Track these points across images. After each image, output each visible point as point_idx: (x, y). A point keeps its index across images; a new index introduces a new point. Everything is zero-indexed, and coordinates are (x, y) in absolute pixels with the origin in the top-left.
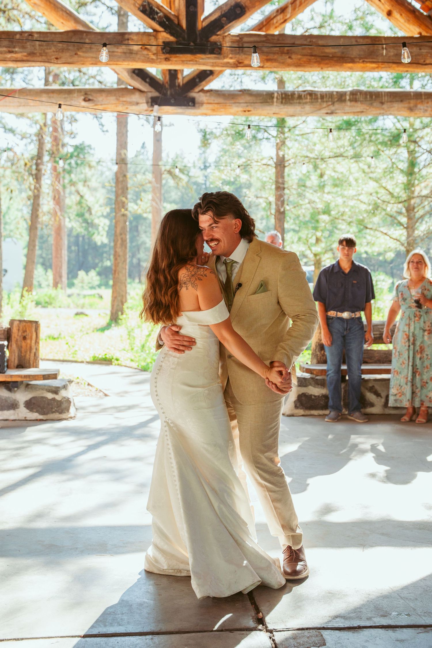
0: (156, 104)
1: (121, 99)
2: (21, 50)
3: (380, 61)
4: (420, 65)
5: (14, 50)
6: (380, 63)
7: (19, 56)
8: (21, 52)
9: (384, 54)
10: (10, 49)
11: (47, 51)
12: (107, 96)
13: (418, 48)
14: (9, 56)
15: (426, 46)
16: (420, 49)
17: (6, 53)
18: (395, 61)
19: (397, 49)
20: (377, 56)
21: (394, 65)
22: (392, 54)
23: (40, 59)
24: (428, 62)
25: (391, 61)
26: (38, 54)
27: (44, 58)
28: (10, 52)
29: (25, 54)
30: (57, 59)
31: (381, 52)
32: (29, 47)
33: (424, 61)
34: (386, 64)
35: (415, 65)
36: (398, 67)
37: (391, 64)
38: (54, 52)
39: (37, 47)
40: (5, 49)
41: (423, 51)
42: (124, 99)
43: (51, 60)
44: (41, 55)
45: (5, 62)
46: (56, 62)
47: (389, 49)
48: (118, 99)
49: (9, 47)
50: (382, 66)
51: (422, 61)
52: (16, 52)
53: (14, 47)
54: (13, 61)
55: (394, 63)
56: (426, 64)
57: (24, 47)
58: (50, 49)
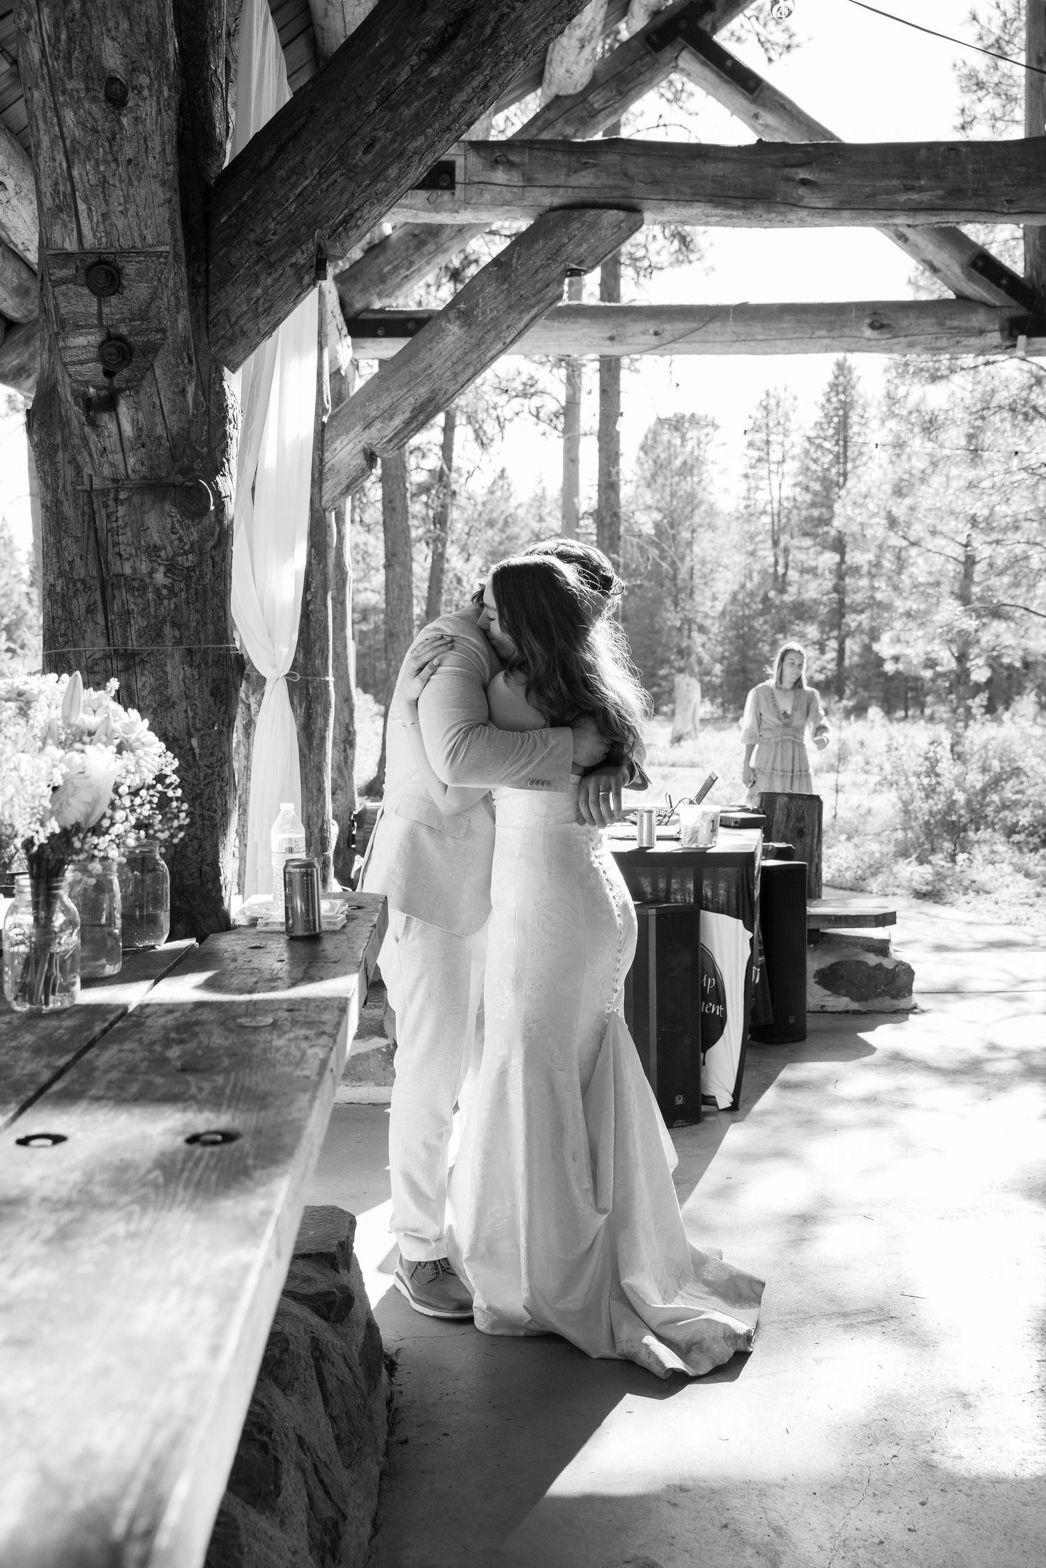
0: (1022, 333)
1: (948, 323)
2: (933, 184)
5: (916, 184)
7: (925, 197)
8: (932, 189)
10: (909, 182)
11: (990, 184)
12: (918, 318)
14: (902, 198)
17: (897, 191)
23: (970, 204)
26: (970, 193)
27: (981, 200)
28: (908, 189)
29: (941, 192)
30: (1009, 202)
32: (950, 175)
38: (1007, 185)
39: (970, 176)
40: (895, 182)
42: (955, 323)
43: (996, 205)
44: (976, 193)
45: (890, 213)
46: (1005, 210)
48: (941, 325)
49: (906, 178)
52: (921, 190)
53: (918, 178)
54: (910, 210)
57: (938, 177)
58: (999, 179)
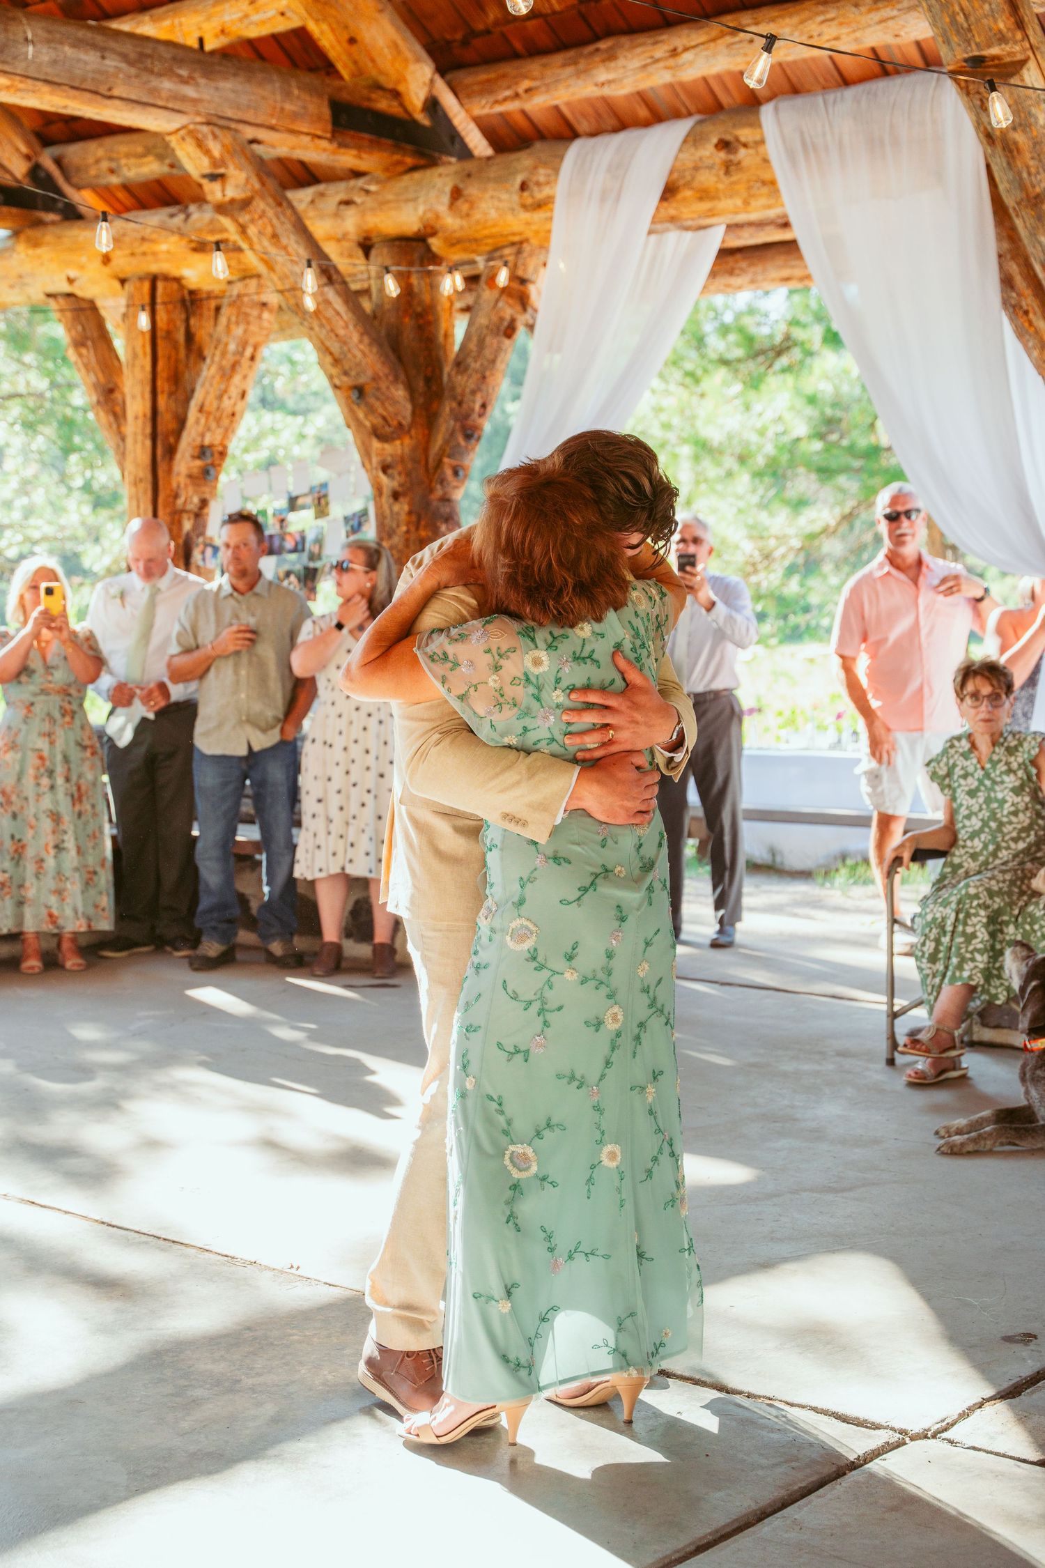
3: (19, 72)
4: (99, 98)
6: (18, 78)
9: (30, 56)
13: (98, 54)
15: (114, 51)
16: (103, 58)
18: (49, 78)
19: (55, 49)
20: (15, 58)
21: (45, 88)
22: (46, 58)
24: (116, 92)
25: (42, 77)
31: (24, 50)
33: (110, 89)
34: (29, 81)
35: (88, 95)
36: (51, 93)
37: (39, 84)
41: (107, 62)
47: (39, 46)
50: (21, 86)
51: (103, 90)
55: (47, 81)
56: (110, 97)
